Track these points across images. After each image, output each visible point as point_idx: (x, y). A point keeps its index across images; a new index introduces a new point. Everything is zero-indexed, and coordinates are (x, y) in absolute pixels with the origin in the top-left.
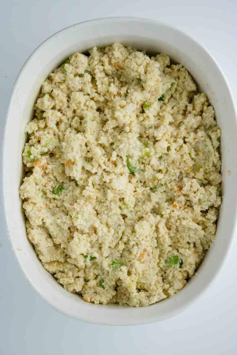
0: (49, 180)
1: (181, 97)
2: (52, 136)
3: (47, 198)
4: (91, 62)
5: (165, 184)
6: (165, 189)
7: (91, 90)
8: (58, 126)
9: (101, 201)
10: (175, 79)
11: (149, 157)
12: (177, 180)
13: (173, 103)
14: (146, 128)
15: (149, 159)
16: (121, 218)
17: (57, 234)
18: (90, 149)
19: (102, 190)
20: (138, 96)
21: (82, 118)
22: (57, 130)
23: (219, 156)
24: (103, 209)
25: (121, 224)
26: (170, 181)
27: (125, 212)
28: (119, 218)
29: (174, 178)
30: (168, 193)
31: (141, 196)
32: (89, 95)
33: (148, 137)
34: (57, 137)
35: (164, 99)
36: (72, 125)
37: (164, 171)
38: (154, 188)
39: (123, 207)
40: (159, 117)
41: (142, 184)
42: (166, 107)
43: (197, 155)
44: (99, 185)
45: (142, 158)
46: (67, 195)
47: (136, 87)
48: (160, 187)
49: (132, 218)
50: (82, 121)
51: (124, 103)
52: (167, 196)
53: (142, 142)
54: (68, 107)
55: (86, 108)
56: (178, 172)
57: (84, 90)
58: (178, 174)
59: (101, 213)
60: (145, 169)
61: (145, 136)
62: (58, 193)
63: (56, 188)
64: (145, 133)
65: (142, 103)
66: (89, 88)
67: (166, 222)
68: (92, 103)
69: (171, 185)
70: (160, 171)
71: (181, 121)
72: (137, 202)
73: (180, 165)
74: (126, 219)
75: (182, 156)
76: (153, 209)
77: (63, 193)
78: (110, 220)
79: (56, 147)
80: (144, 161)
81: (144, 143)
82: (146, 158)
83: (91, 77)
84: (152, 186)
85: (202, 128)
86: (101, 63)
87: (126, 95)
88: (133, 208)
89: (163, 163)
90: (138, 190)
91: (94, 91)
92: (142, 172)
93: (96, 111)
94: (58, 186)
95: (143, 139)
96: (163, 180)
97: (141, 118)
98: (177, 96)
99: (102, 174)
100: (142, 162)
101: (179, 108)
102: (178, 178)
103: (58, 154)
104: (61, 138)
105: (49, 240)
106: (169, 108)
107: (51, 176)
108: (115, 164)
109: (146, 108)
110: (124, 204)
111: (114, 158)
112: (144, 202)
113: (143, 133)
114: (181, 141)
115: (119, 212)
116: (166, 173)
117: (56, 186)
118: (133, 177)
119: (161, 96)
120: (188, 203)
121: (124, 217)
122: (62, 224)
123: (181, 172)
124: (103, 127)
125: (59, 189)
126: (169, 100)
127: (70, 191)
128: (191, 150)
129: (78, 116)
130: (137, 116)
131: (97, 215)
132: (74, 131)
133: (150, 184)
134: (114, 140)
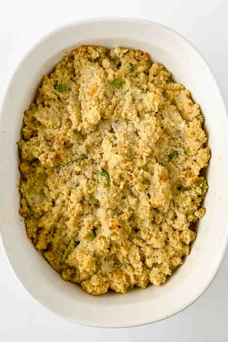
0: (182, 165)
1: (59, 246)
2: (180, 205)
3: (184, 148)
4: (147, 278)
5: (73, 162)
6: (73, 157)
7: (146, 249)
8: (175, 215)
9: (134, 145)
10: (64, 263)
11: (89, 186)
12: (61, 166)
13: (66, 239)
14: (92, 214)
15: (88, 184)
16: (115, 130)
17: (174, 113)
18: (145, 192)
19: (133, 153)
20: (100, 245)
21: (153, 222)
22: (176, 211)
23: (21, 189)
24: (131, 137)
25: (115, 123)
26: (69, 165)
27: (110, 135)
28: (117, 129)
29: (64, 168)
30: (71, 154)
31: (96, 151)
32: (147, 245)
33: (90, 205)
34: (176, 205)
35: (75, 243)
36: (162, 216)
37: (74, 173)
38: (84, 159)
39: (113, 139)
40: (79, 226)
41: (95, 162)
42: (72, 236)
43: (42, 191)
44: (136, 159)
45: (95, 185)
46: (165, 149)
47: (101, 254)
48: (78, 160)
49: (104, 130)
50: (153, 220)
51: (113, 238)
52: (71, 151)
53: (95, 199)
54: (167, 233)
55: (151, 232)
56: (61, 173)
57: (152, 249)
58: (61, 171)
59: (133, 133)
60: (92, 174)
61: (93, 206)
62: (173, 152)
63: (175, 157)
64: (92, 209)
65: (95, 239)
66: (148, 252)
67: (71, 126)
68: (144, 236)
69: (67, 160)
70: (78, 174)
71: (59, 223)
72: (99, 145)
73: (59, 180)
74: (109, 129)
75: (56, 188)
76: (85, 139)
77: (169, 152)
78: (125, 127)
79: (177, 195)
80: (93, 182)
81: (94, 199)
82: (91, 185)
83: (145, 263)
84: (86, 160)
85: (36, 216)
86: (137, 277)
87: (111, 245)
88: (103, 139)
89: (75, 181)
90: (99, 156)
91: (143, 249)
92: (96, 172)
93: (140, 229)
94: (173, 159)
95: (94, 203)
96: (75, 165)
97: (96, 223)
98: (62, 246)
99: (134, 168)
100: (95, 182)
101: (60, 235)
102: (60, 168)
103: (175, 189)
104: (172, 203)
105: (181, 108)
106: (70, 234)
107: (181, 168)
108: (121, 178)
109: (91, 234)
110: (112, 142)
111: (122, 184)
112: (93, 144)
113: (94, 209)
114: (58, 202)
115: (116, 135)
116: (72, 172)
117: (175, 159)
118: (104, 167)
119: (77, 246)
120: (50, 143)
121: (112, 131)
122: (170, 122)
123: (58, 173)
124: (133, 214)
125: (173, 156)
126: (70, 242)
127: (163, 154)
128: (48, 194)
129: (157, 224)
130: (100, 225)
131: (136, 131)
132: (161, 209)
133: (87, 162)
134: (122, 201)
